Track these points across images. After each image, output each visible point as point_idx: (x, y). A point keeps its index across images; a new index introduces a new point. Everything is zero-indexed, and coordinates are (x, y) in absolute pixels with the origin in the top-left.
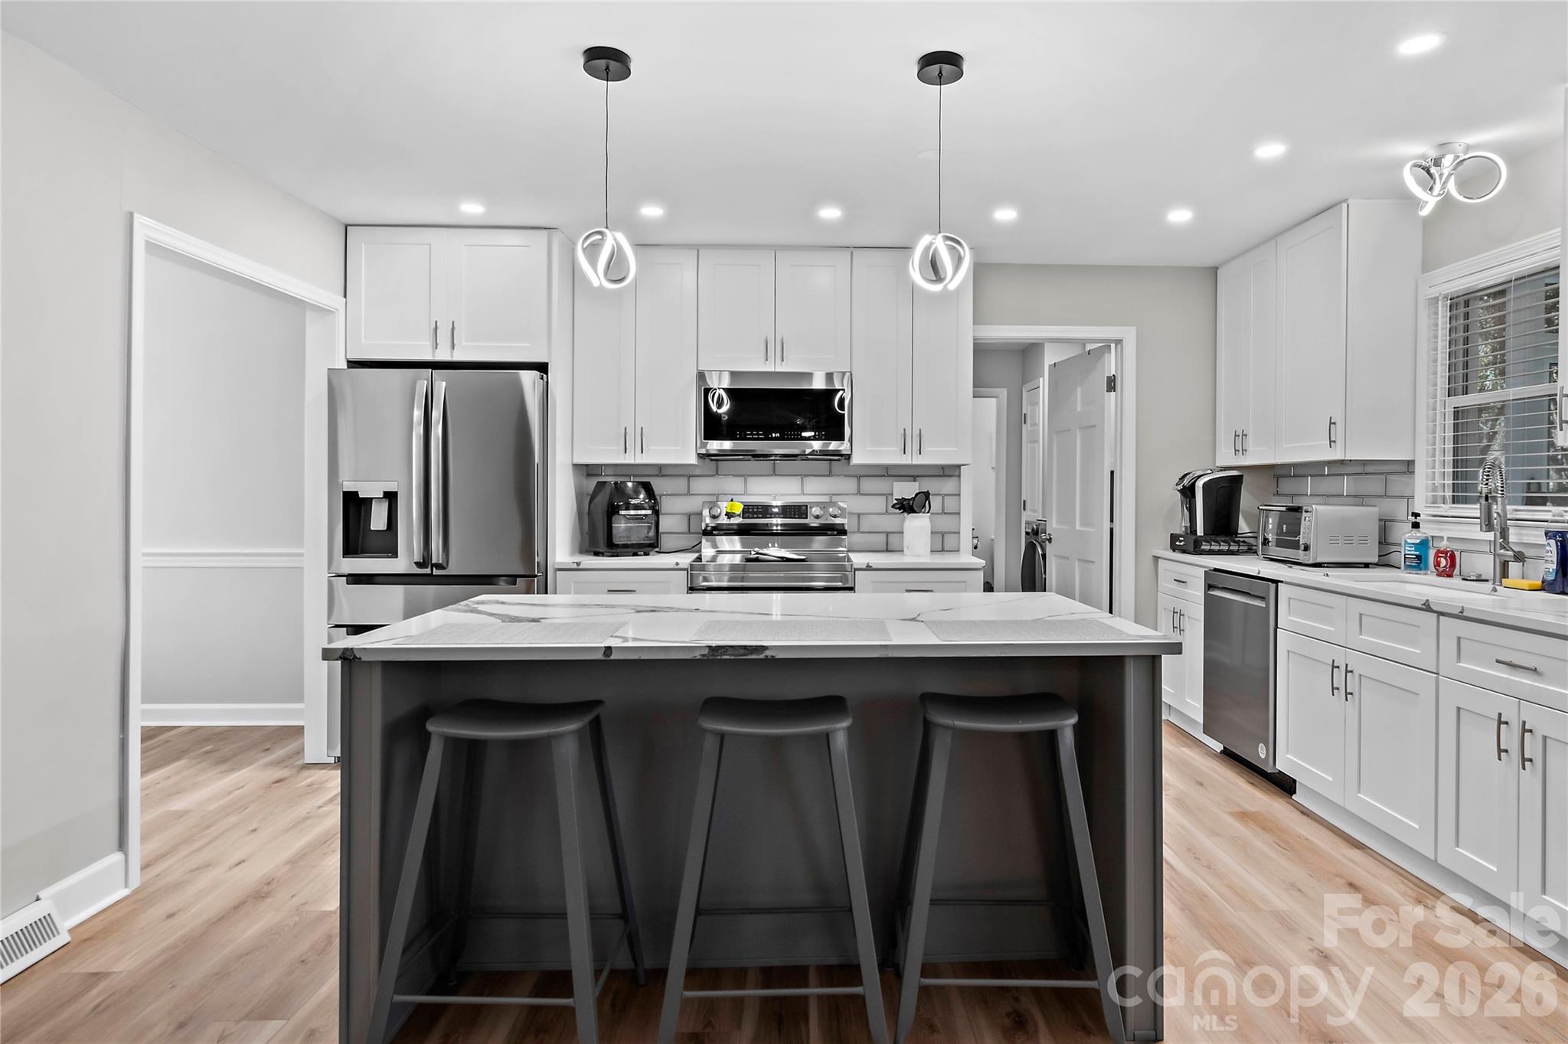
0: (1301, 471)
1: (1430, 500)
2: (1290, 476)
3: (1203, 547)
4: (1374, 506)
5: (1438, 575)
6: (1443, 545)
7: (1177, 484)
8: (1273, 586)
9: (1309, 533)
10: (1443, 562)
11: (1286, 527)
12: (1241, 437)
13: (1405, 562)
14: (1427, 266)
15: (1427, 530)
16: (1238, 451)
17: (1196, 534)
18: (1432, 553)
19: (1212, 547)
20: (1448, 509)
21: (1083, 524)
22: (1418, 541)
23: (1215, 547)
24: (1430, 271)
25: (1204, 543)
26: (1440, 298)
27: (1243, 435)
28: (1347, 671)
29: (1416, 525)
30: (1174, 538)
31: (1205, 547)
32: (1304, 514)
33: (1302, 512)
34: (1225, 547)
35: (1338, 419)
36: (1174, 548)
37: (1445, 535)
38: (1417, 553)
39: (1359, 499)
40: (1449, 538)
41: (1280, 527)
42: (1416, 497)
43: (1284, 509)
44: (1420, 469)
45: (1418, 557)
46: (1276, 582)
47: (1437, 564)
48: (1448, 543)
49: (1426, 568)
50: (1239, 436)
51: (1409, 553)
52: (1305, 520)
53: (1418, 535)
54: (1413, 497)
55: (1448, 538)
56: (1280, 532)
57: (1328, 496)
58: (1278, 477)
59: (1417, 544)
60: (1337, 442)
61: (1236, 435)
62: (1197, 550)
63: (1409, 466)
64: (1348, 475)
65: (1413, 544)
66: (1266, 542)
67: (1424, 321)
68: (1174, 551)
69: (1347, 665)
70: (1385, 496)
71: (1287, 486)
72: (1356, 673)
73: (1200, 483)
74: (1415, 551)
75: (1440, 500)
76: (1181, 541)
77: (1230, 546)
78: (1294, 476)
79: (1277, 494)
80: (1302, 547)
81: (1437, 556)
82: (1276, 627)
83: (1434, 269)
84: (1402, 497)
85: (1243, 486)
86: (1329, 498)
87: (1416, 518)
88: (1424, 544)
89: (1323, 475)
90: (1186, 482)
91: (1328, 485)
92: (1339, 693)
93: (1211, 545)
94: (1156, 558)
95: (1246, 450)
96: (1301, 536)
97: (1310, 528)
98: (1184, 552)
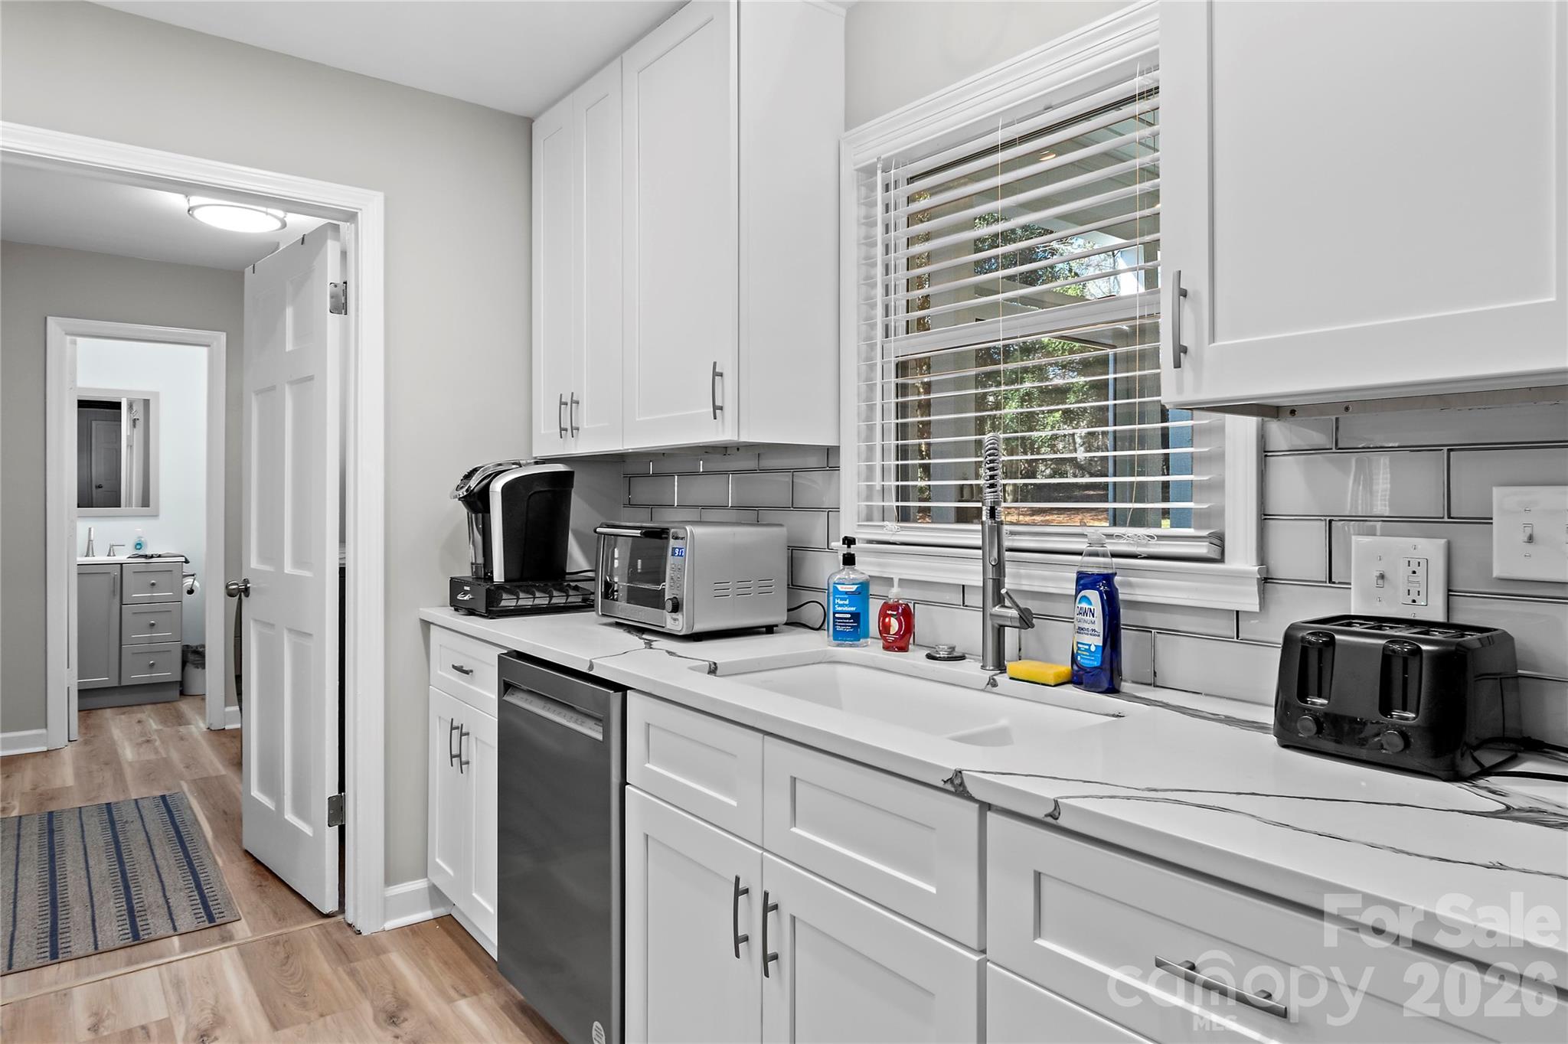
0: (667, 466)
1: (863, 515)
2: (647, 475)
3: (503, 603)
4: (781, 525)
5: (886, 648)
6: (895, 593)
7: (458, 488)
8: (616, 697)
9: (681, 579)
10: (895, 625)
11: (642, 563)
12: (569, 404)
13: (834, 625)
14: (852, 119)
15: (866, 567)
16: (566, 430)
17: (491, 578)
18: (875, 607)
19: (521, 602)
20: (892, 530)
21: (298, 562)
22: (854, 588)
23: (526, 601)
24: (860, 124)
25: (505, 596)
26: (879, 166)
27: (572, 402)
28: (767, 908)
29: (849, 560)
30: (456, 585)
31: (508, 601)
32: (672, 542)
33: (667, 538)
34: (542, 600)
35: (727, 367)
36: (456, 605)
37: (896, 574)
38: (853, 609)
39: (752, 513)
40: (903, 582)
41: (632, 565)
42: (842, 510)
43: (637, 533)
44: (849, 463)
45: (855, 616)
46: (622, 689)
47: (885, 629)
48: (899, 589)
49: (866, 636)
50: (566, 404)
51: (840, 609)
52: (673, 554)
53: (852, 576)
54: (837, 509)
55: (900, 579)
56: (633, 576)
57: (704, 507)
58: (630, 478)
59: (852, 593)
60: (725, 409)
61: (562, 403)
62: (492, 610)
63: (830, 454)
64: (734, 472)
65: (846, 593)
66: (609, 590)
67: (852, 211)
68: (456, 610)
69: (766, 895)
70: (793, 507)
71: (643, 492)
72: (786, 910)
73: (497, 486)
74: (850, 605)
75: (877, 514)
76: (466, 593)
77: (551, 597)
78: (655, 475)
79: (630, 504)
80: (669, 605)
81: (883, 615)
82: (624, 783)
83: (863, 123)
84: (819, 509)
85: (573, 490)
86: (705, 511)
87: (849, 547)
88: (863, 591)
89: (696, 473)
90: (473, 483)
91: (705, 490)
92: (749, 948)
93: (518, 599)
94: (426, 625)
95: (578, 429)
96: (667, 584)
97: (681, 570)
98: (471, 612)
